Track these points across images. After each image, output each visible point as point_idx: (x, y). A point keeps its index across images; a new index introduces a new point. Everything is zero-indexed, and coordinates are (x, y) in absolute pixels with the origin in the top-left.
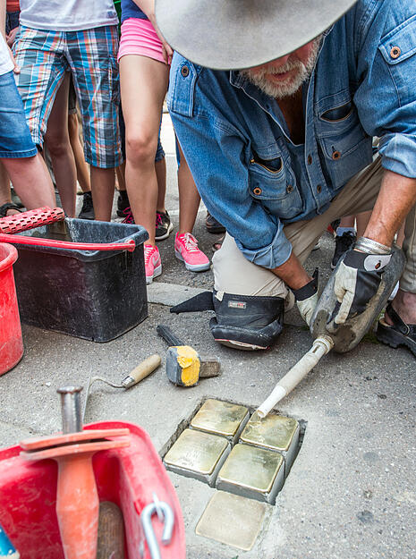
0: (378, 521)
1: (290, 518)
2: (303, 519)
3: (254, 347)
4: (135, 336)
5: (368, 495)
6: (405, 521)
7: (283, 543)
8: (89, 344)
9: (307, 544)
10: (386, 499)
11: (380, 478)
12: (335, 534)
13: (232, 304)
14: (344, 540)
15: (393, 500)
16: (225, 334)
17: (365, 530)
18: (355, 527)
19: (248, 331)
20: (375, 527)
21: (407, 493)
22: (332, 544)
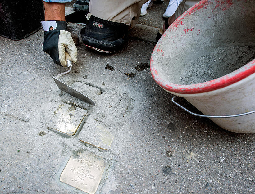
0: (174, 174)
1: (121, 170)
2: (129, 171)
3: (107, 52)
4: (36, 37)
5: (169, 154)
6: (191, 174)
7: (115, 189)
8: (7, 41)
9: (131, 189)
10: (180, 158)
11: (177, 142)
12: (148, 183)
13: (95, 24)
14: (154, 188)
15: (184, 159)
16: (91, 43)
17: (167, 180)
18: (161, 178)
19: (104, 43)
20: (173, 178)
21: (192, 154)
22: (147, 190)
